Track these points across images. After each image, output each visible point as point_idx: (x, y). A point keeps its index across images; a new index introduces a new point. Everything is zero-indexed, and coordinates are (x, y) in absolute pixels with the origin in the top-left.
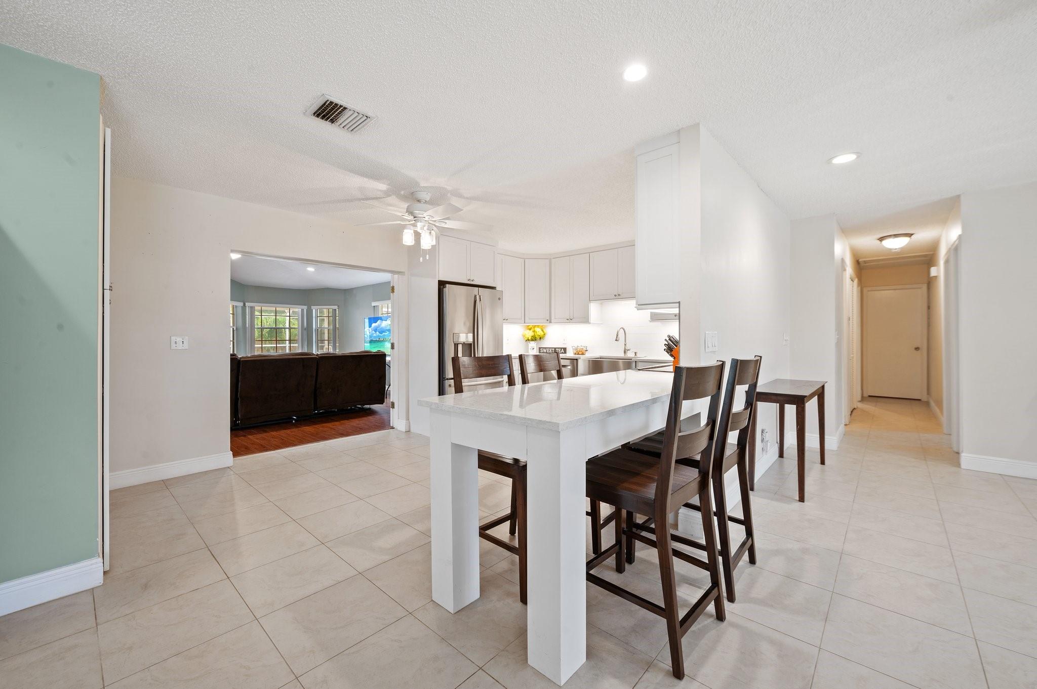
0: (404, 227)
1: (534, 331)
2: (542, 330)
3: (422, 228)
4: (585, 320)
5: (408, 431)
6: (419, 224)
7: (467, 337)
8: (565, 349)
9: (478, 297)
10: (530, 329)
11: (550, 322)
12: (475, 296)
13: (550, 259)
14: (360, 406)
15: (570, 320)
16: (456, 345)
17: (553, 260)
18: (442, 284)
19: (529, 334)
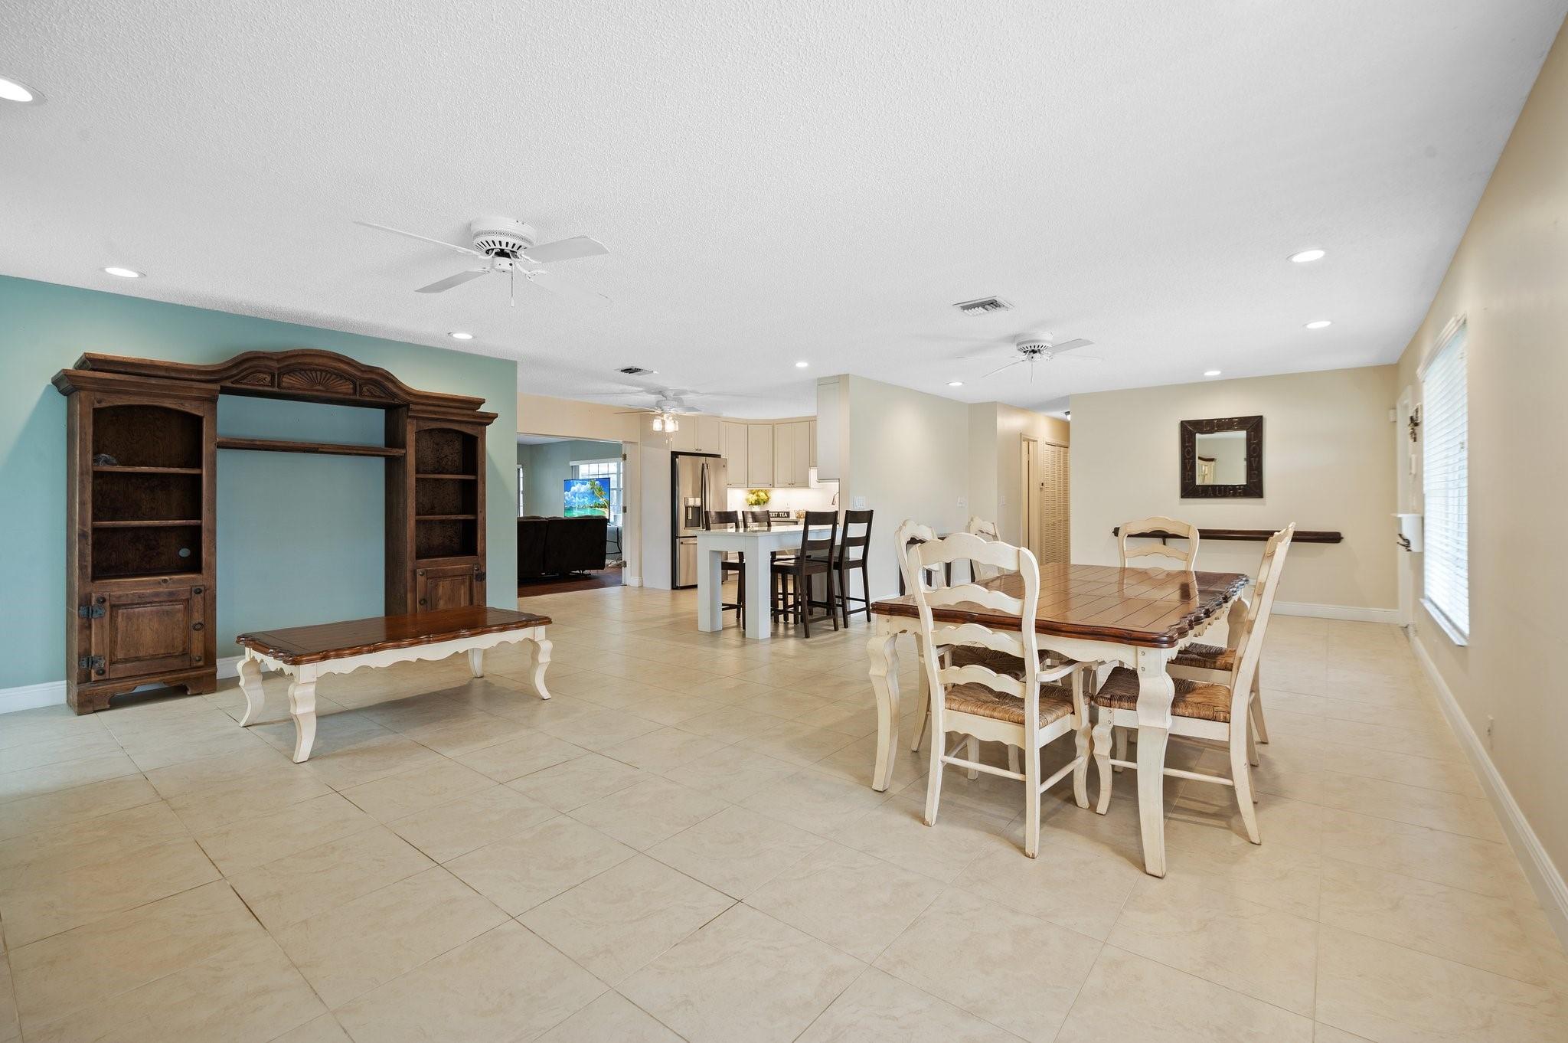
0: (654, 417)
1: (758, 496)
2: (766, 495)
3: (668, 418)
4: (805, 484)
5: (641, 586)
6: (665, 416)
7: (695, 501)
8: (788, 513)
9: (705, 466)
10: (753, 494)
11: (773, 487)
12: (703, 465)
13: (774, 425)
14: (578, 572)
15: (792, 485)
16: (687, 508)
17: (776, 426)
18: (675, 455)
19: (753, 498)
